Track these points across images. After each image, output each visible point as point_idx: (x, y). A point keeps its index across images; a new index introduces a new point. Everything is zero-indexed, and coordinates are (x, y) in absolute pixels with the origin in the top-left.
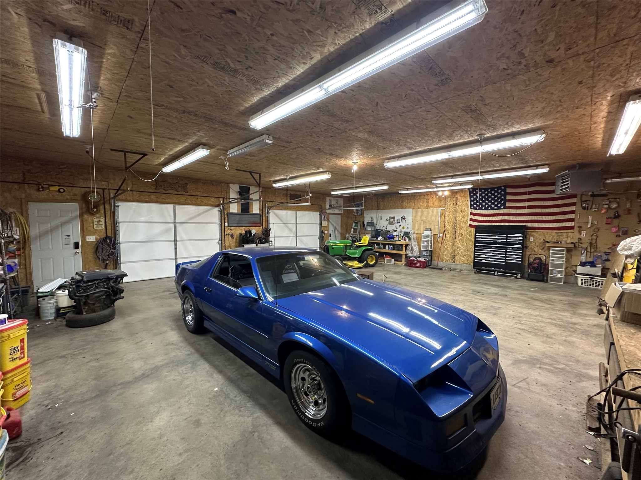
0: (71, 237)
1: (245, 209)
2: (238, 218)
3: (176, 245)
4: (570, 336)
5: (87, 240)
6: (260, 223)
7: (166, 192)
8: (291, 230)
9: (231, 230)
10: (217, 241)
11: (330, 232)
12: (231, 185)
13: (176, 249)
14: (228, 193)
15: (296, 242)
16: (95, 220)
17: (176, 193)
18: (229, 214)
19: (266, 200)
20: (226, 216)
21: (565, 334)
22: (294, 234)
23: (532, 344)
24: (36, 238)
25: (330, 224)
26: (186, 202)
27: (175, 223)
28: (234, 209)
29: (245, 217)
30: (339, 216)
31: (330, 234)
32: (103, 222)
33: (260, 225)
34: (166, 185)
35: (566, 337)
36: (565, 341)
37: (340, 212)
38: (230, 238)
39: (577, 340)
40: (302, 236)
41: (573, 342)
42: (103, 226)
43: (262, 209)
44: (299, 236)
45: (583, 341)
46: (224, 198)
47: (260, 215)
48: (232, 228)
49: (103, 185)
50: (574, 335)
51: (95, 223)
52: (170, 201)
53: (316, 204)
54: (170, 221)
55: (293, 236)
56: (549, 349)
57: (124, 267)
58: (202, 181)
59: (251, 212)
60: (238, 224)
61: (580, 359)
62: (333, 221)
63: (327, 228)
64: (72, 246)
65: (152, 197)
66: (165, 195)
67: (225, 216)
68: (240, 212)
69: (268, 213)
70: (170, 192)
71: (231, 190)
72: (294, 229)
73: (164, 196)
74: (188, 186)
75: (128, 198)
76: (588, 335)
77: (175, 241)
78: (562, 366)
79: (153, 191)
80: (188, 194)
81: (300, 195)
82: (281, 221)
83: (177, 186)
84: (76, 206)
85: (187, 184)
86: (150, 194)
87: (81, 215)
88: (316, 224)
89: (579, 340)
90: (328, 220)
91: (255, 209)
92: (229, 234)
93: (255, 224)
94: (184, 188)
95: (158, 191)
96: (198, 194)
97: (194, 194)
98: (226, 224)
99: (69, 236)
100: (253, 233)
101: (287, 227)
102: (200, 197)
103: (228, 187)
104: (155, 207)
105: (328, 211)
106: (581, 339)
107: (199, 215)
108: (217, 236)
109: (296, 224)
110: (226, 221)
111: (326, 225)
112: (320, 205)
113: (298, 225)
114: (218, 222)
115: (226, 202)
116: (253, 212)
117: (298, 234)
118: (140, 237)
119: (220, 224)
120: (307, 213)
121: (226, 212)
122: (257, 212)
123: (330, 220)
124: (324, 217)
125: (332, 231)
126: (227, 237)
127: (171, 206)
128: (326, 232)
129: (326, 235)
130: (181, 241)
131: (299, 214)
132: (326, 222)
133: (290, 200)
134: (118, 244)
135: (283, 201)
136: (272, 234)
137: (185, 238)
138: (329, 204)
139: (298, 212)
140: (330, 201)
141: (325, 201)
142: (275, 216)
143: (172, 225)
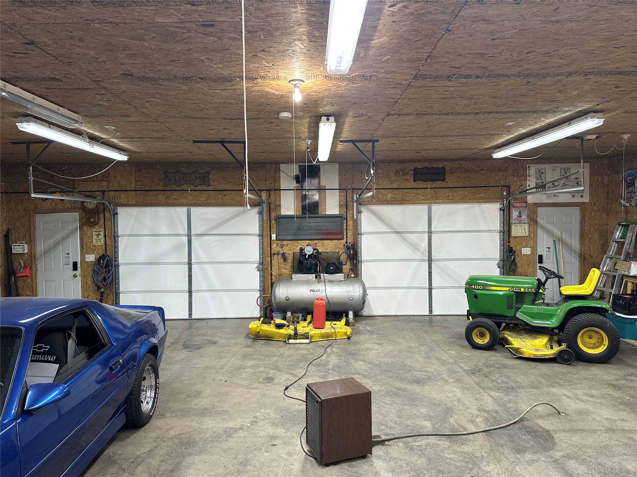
0: (70, 255)
1: (309, 207)
2: (295, 224)
3: (190, 270)
5: (87, 260)
6: (342, 234)
7: (179, 189)
8: (414, 247)
9: (282, 246)
10: (256, 265)
11: (541, 250)
12: (282, 166)
13: (190, 276)
14: (277, 180)
15: (430, 273)
16: (94, 233)
17: (193, 188)
18: (281, 218)
19: (355, 186)
20: (273, 222)
22: (423, 254)
24: (41, 256)
25: (540, 232)
26: (208, 201)
27: (189, 236)
28: (287, 209)
29: (311, 222)
30: (576, 212)
31: (541, 257)
32: (102, 237)
33: (340, 237)
34: (177, 178)
37: (578, 200)
38: (282, 261)
40: (446, 259)
42: (103, 241)
43: (345, 205)
44: (438, 260)
46: (269, 191)
47: (341, 218)
48: (285, 242)
49: (103, 187)
51: (95, 237)
52: (185, 201)
53: (494, 183)
54: (182, 233)
55: (424, 260)
57: (123, 299)
58: (232, 165)
59: (321, 212)
60: (294, 235)
62: (552, 223)
63: (531, 240)
64: (71, 266)
65: (160, 197)
66: (177, 193)
68: (300, 213)
69: (359, 212)
70: (184, 187)
71: (282, 174)
72: (424, 244)
73: (175, 195)
74: (211, 176)
75: (130, 203)
77: (190, 264)
79: (161, 189)
80: (210, 188)
81: (444, 168)
82: (390, 227)
83: (194, 177)
84: (76, 215)
85: (208, 173)
86: (157, 192)
87: (81, 227)
88: (490, 231)
90: (533, 221)
91: (332, 206)
92: (278, 254)
93: (330, 236)
94: (205, 179)
95: (167, 188)
96: (227, 186)
97: (220, 188)
98: (274, 236)
99: (68, 254)
100: (308, 253)
101: (406, 241)
102: (229, 192)
103: (278, 170)
104: (162, 211)
105: (531, 199)
107: (226, 221)
108: (256, 257)
109: (430, 232)
110: (274, 229)
111: (527, 234)
112: (507, 186)
113: (433, 236)
114: (257, 232)
115: (273, 198)
116: (328, 213)
117: (434, 256)
118: (142, 257)
119: (261, 235)
120: (461, 207)
121: (273, 216)
122: (336, 211)
123: (539, 220)
124: (520, 213)
125: (545, 249)
126: (275, 258)
127: (185, 209)
128: (526, 251)
129: (525, 257)
130: (198, 263)
131: (438, 209)
132: (527, 226)
133: (415, 181)
134: (117, 266)
135: (395, 186)
136: (365, 253)
137: (204, 259)
138: (538, 182)
139: (435, 207)
140: (541, 173)
141: (524, 176)
142: (373, 217)
143: (185, 239)
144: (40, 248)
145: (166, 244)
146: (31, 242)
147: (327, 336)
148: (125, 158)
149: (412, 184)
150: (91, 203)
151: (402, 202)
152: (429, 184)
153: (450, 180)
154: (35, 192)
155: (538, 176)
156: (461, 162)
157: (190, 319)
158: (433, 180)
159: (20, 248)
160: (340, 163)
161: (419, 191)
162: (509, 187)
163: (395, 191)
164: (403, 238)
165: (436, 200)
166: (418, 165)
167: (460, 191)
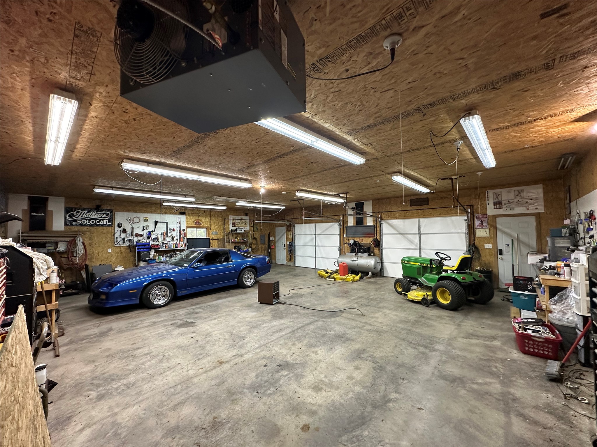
1: (360, 222)
2: (353, 230)
3: (316, 249)
4: (93, 371)
5: (287, 243)
6: (374, 234)
8: (411, 242)
9: (348, 240)
10: (338, 248)
11: (501, 246)
13: (316, 251)
16: (289, 234)
18: (348, 227)
19: (380, 211)
21: (99, 370)
22: (416, 246)
23: (114, 342)
25: (499, 234)
27: (315, 235)
28: (350, 223)
29: (360, 229)
30: (533, 220)
31: (501, 251)
32: (291, 235)
33: (373, 236)
35: (96, 366)
36: (94, 361)
37: (532, 211)
38: (348, 246)
39: (84, 370)
40: (430, 249)
41: (87, 364)
43: (376, 221)
44: (425, 250)
45: (77, 372)
46: (343, 215)
47: (374, 227)
48: (349, 238)
50: (89, 374)
54: (313, 234)
55: (416, 249)
56: (101, 347)
57: (297, 258)
59: (365, 224)
61: (75, 352)
62: (509, 228)
63: (492, 239)
64: (284, 245)
67: (344, 229)
68: (355, 225)
69: (382, 224)
72: (417, 241)
75: (299, 222)
76: (75, 386)
77: (315, 246)
78: (84, 341)
80: (323, 216)
81: (427, 199)
82: (397, 231)
87: (286, 232)
88: (458, 233)
89: (82, 370)
90: (493, 227)
91: (369, 221)
92: (347, 243)
93: (368, 235)
96: (328, 214)
97: (326, 215)
98: (345, 235)
99: (283, 241)
100: (351, 243)
101: (406, 238)
102: (329, 217)
104: (307, 225)
105: (490, 212)
106: (80, 374)
107: (327, 229)
108: (338, 244)
109: (420, 234)
110: (345, 232)
111: (488, 235)
112: (470, 206)
113: (422, 236)
114: (338, 233)
115: (345, 218)
116: (368, 224)
117: (423, 247)
118: (302, 243)
119: (340, 235)
120: (438, 219)
121: (345, 226)
122: (371, 224)
123: (498, 226)
124: (482, 221)
125: (505, 246)
126: (346, 245)
127: (314, 224)
128: (488, 246)
129: (487, 251)
130: (318, 246)
131: (424, 221)
132: (488, 230)
133: (411, 206)
134: (295, 246)
135: (400, 209)
136: (385, 244)
137: (320, 245)
138: (495, 201)
139: (422, 220)
140: (497, 195)
141: (484, 198)
142: (388, 226)
143: (314, 236)
144: (277, 239)
145: (309, 238)
146: (275, 237)
147: (344, 280)
148: (284, 208)
149: (409, 208)
150: (288, 223)
151: (405, 217)
152: (419, 208)
153: (432, 204)
154: (257, 220)
155: (495, 197)
156: (438, 194)
157: (315, 269)
158: (421, 205)
159: (272, 239)
160: (373, 200)
161: (413, 211)
162: (473, 206)
163: (401, 212)
164: (404, 236)
165: (424, 216)
166: (412, 198)
167: (439, 210)
